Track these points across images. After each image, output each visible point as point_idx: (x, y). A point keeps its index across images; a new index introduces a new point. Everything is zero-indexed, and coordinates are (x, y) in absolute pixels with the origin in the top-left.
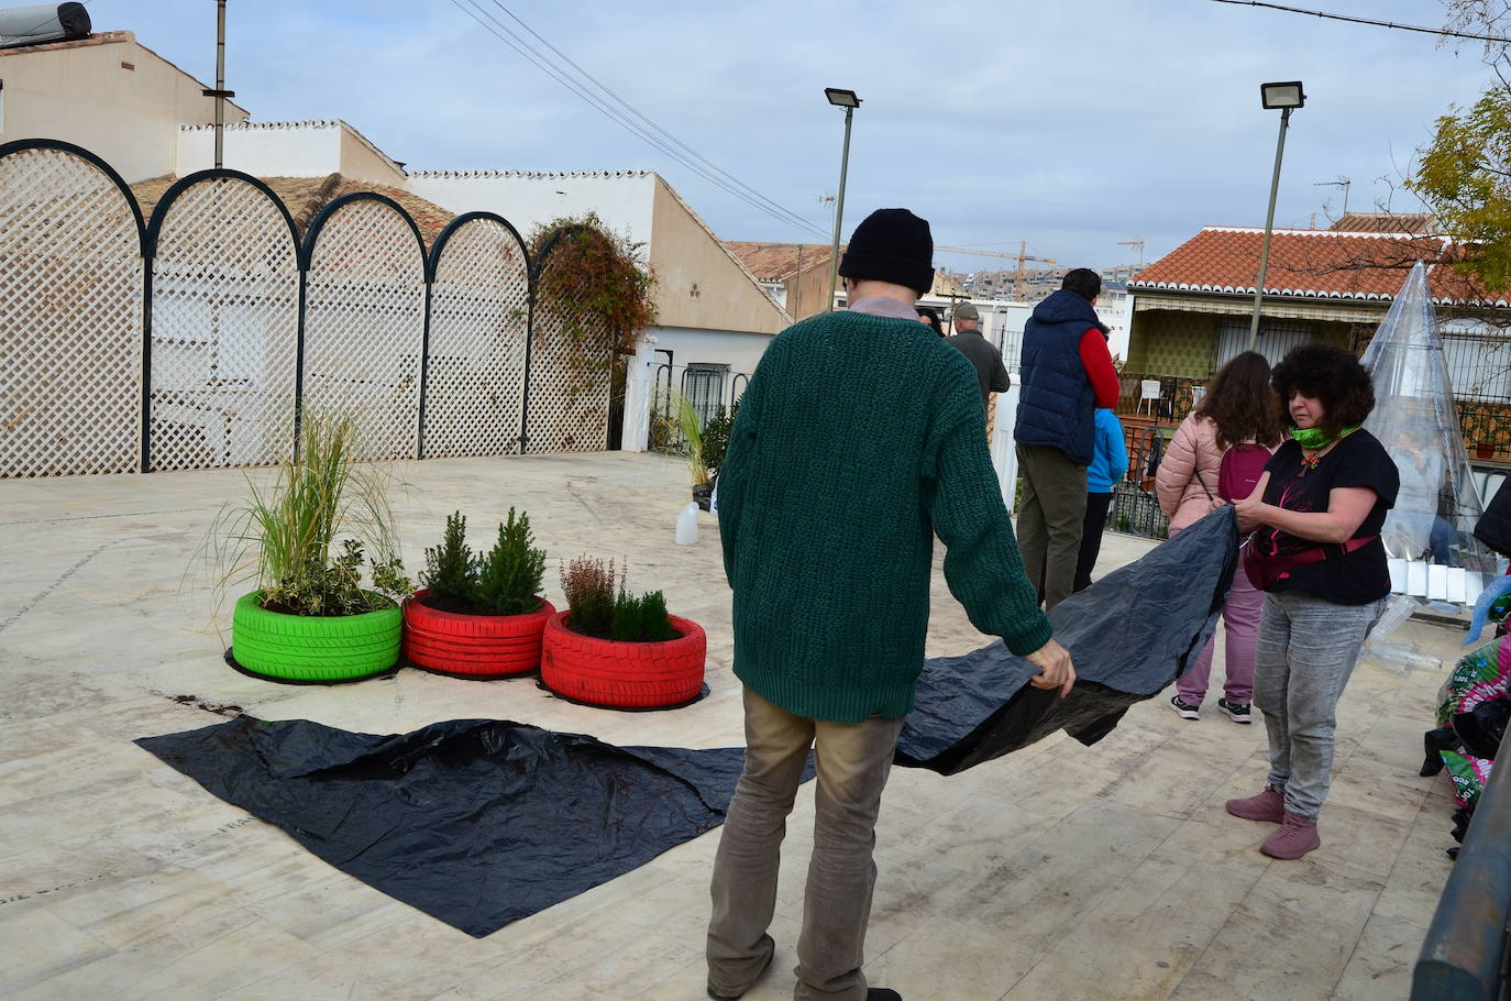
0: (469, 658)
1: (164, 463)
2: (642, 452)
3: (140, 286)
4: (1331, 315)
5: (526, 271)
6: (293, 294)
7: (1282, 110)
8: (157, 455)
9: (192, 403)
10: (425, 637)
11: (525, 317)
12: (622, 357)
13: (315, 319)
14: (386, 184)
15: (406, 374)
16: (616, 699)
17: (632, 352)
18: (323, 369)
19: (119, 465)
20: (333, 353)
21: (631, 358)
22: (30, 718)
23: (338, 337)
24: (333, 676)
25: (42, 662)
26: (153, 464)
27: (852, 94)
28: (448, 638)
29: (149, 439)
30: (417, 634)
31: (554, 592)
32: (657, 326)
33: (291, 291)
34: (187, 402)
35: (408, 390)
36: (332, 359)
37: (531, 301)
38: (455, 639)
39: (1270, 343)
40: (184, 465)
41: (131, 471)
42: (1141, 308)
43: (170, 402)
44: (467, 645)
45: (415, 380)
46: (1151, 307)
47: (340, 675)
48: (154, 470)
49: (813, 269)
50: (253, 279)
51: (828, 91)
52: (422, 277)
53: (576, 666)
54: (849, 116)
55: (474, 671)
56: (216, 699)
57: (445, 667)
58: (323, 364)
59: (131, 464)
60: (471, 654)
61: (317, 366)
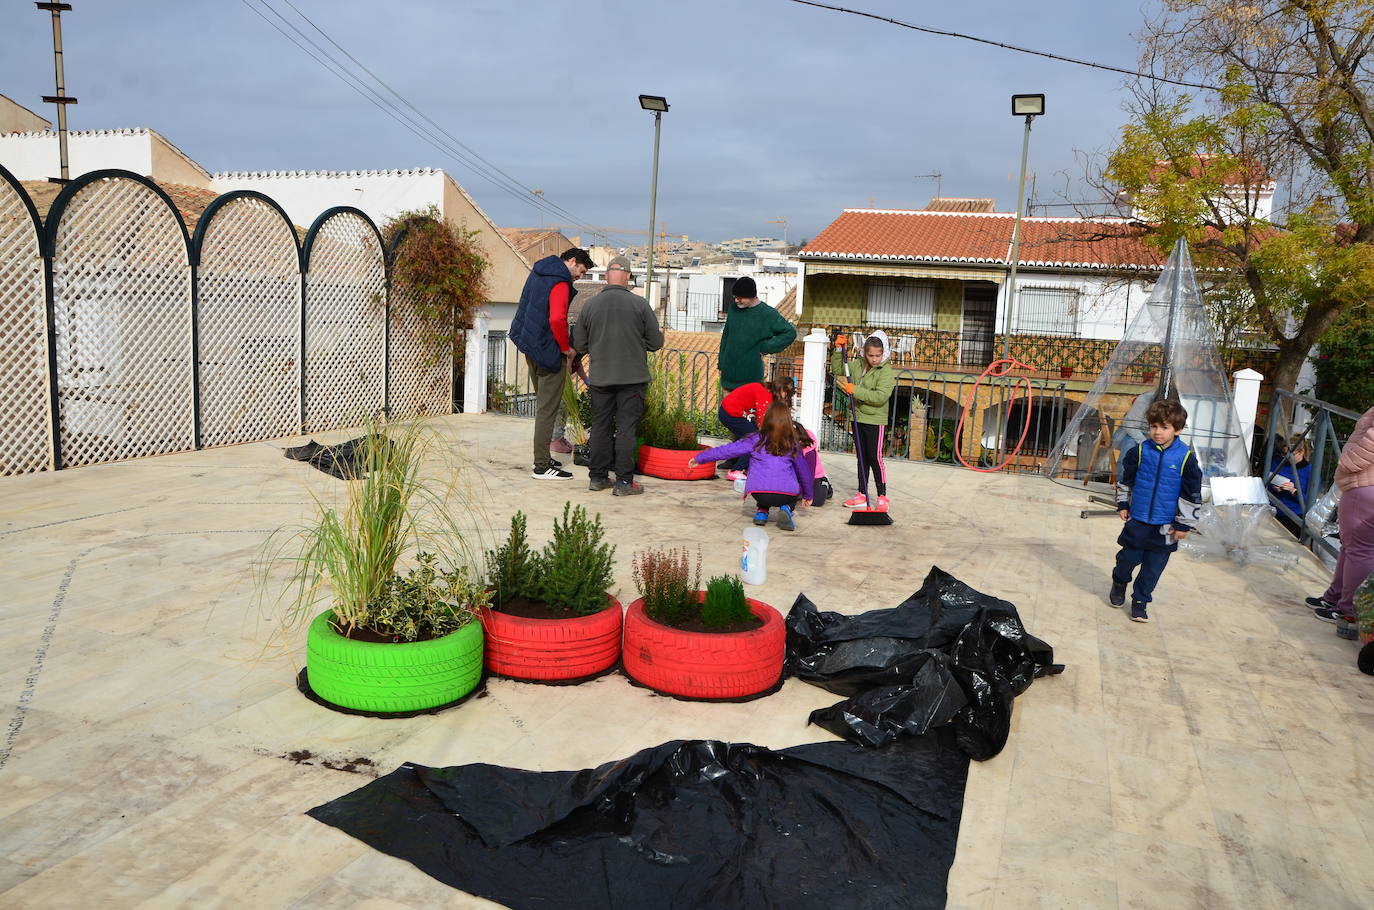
0: (559, 663)
1: (76, 458)
2: (483, 413)
3: (40, 284)
4: (951, 275)
5: (382, 259)
6: (185, 289)
7: (1025, 117)
8: (68, 451)
9: (98, 398)
10: (507, 645)
11: (384, 300)
12: (461, 332)
13: (207, 311)
14: (194, 186)
15: (288, 357)
16: (725, 691)
17: (471, 327)
18: (216, 357)
19: (32, 464)
20: (223, 343)
21: (470, 332)
22: (146, 814)
23: (227, 327)
24: (436, 704)
25: (107, 725)
26: (65, 460)
27: (663, 100)
28: (537, 646)
29: (59, 437)
30: (502, 644)
31: (625, 585)
32: (490, 303)
33: (183, 285)
34: (93, 398)
35: (289, 372)
36: (223, 347)
37: (388, 286)
38: (545, 647)
39: (888, 295)
40: (94, 458)
41: (44, 469)
42: (811, 272)
43: (78, 399)
44: (556, 651)
45: (296, 363)
46: (819, 272)
47: (442, 701)
48: (66, 466)
49: (529, 248)
50: (109, 274)
51: (641, 97)
52: (297, 267)
53: (682, 663)
54: (658, 118)
55: (565, 675)
56: (338, 752)
57: (534, 675)
58: (216, 353)
59: (44, 462)
60: (561, 659)
61: (210, 355)
